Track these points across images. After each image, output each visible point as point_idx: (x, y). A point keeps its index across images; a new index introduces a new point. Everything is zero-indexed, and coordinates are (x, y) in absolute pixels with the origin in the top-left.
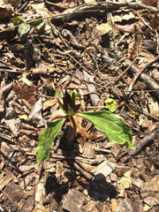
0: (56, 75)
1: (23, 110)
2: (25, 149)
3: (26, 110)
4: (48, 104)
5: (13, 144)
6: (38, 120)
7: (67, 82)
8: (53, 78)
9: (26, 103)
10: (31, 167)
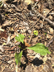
0: (13, 25)
1: (3, 41)
2: (8, 55)
3: (4, 41)
4: (12, 37)
5: (3, 54)
6: (10, 44)
7: (18, 27)
8: (12, 26)
9: (4, 38)
10: (12, 61)
